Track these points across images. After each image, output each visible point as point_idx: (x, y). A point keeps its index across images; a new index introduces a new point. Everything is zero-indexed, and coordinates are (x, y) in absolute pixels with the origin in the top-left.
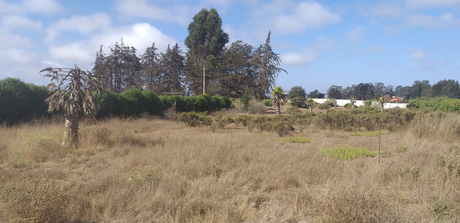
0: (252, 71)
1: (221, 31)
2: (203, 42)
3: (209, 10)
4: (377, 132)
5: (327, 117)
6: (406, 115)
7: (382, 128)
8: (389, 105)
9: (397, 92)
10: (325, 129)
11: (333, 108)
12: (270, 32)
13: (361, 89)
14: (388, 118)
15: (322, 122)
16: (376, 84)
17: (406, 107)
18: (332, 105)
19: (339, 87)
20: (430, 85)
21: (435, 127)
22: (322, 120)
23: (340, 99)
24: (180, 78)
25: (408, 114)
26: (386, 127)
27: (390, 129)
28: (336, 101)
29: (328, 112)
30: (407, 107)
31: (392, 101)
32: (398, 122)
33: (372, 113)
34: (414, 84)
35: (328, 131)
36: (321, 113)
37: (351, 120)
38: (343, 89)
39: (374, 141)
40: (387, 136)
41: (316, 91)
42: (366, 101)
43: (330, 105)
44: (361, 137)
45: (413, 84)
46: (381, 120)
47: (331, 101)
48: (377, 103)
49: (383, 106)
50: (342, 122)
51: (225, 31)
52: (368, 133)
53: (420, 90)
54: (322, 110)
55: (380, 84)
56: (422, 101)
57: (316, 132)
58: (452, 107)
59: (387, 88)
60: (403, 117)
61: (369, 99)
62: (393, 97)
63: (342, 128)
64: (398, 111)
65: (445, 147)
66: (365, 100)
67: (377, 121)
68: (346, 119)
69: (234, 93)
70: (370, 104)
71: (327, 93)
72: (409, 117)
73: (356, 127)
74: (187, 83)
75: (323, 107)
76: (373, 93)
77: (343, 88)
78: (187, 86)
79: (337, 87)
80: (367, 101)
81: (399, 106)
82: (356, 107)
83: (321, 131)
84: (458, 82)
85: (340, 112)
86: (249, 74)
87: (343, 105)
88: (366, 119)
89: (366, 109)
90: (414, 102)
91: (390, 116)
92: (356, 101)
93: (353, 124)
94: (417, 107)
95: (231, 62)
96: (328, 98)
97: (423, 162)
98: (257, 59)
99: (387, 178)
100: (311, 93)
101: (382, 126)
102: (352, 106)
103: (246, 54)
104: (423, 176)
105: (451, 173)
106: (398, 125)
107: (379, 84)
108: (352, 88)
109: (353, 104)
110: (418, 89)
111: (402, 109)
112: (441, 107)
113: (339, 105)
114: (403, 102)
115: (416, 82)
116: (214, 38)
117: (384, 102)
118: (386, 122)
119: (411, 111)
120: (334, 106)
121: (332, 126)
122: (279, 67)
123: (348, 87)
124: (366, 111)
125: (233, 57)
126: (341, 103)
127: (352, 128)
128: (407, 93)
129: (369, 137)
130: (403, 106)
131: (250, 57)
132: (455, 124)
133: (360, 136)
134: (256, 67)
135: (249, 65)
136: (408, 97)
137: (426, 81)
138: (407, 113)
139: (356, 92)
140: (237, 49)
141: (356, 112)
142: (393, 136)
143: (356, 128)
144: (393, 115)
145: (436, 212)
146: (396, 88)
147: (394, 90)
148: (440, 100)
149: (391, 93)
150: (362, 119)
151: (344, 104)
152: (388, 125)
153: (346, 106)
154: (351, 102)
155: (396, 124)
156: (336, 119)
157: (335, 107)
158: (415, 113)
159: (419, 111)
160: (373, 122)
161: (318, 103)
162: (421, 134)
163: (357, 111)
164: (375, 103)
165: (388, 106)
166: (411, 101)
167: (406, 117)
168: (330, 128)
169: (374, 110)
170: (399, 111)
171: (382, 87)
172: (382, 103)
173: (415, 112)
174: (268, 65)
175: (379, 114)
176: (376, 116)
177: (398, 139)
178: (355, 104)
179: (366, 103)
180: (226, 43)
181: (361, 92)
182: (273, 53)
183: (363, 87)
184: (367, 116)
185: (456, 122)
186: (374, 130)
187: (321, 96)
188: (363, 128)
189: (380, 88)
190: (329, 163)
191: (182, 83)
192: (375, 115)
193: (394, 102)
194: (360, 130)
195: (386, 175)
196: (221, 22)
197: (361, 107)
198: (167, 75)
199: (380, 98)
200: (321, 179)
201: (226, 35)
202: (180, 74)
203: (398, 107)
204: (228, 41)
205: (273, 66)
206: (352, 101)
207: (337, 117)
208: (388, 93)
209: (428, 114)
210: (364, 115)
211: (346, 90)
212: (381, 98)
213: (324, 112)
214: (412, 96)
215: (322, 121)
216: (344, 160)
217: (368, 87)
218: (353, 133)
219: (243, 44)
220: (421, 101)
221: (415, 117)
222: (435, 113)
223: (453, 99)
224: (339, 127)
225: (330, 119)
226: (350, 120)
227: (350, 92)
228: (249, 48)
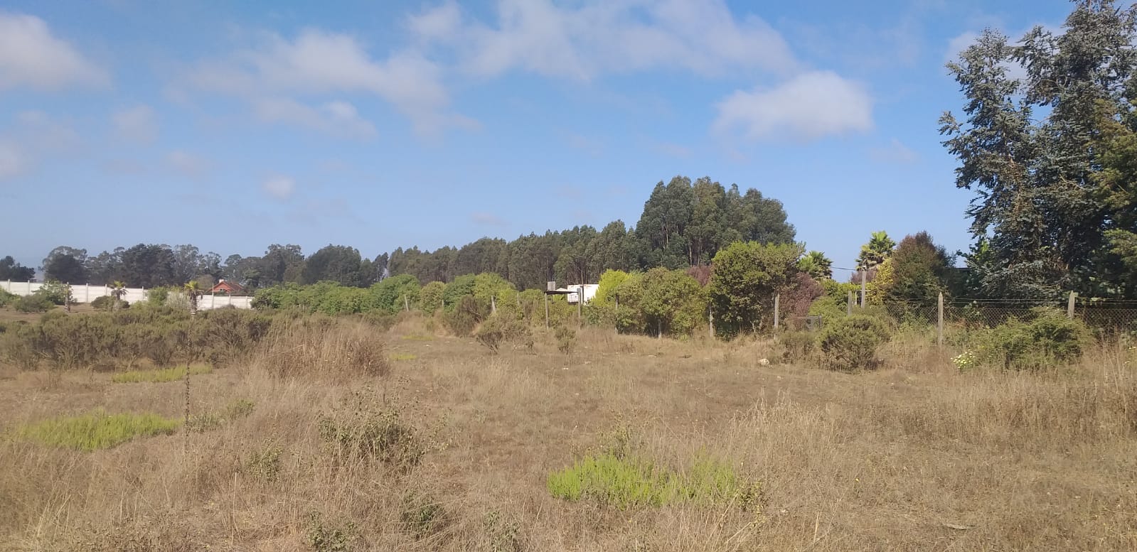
4: (180, 370)
5: (42, 333)
6: (252, 325)
7: (194, 357)
8: (211, 301)
9: (229, 270)
10: (36, 369)
11: (61, 309)
13: (140, 260)
14: (208, 333)
15: (27, 350)
16: (179, 249)
17: (249, 306)
18: (57, 300)
19: (77, 252)
20: (303, 256)
21: (312, 351)
22: (27, 344)
23: (81, 281)
25: (255, 323)
26: (204, 356)
27: (215, 361)
28: (70, 289)
29: (45, 320)
30: (254, 305)
31: (218, 290)
32: (232, 342)
33: (167, 321)
34: (269, 252)
35: (44, 373)
36: (23, 322)
37: (114, 340)
38: (92, 258)
39: (172, 393)
40: (205, 377)
42: (151, 290)
43: (49, 299)
44: (137, 384)
45: (266, 252)
46: (192, 337)
47: (55, 288)
48: (181, 295)
49: (195, 304)
50: (85, 347)
52: (158, 373)
53: (282, 267)
54: (26, 316)
55: (189, 248)
56: (287, 293)
57: (7, 378)
58: (347, 306)
59: (205, 258)
60: (243, 331)
61: (161, 285)
62: (221, 281)
63: (86, 364)
64: (230, 315)
65: (334, 393)
66: (151, 287)
67: (179, 340)
68: (99, 338)
70: (164, 297)
71: (42, 266)
72: (258, 330)
73: (125, 357)
75: (27, 305)
76: (170, 270)
77: (89, 254)
79: (73, 251)
80: (158, 290)
81: (234, 304)
82: (126, 305)
83: (22, 376)
84: (358, 252)
85: (82, 320)
87: (90, 301)
88: (153, 336)
89: (151, 312)
90: (269, 294)
91: (213, 329)
92: (127, 289)
93: (117, 351)
94: (275, 306)
96: (45, 282)
97: (287, 435)
99: (204, 484)
101: (194, 355)
102: (116, 304)
104: (290, 466)
105: (346, 454)
106: (232, 350)
107: (186, 249)
108: (115, 255)
109: (119, 297)
110: (278, 263)
111: (242, 312)
112: (325, 305)
113: (78, 301)
114: (245, 293)
115: (273, 247)
117: (198, 294)
118: (202, 343)
119: (261, 316)
120: (63, 304)
121: (55, 358)
123: (105, 252)
124: (152, 317)
126: (84, 294)
127: (116, 361)
128: (252, 272)
129: (161, 384)
130: (243, 303)
132: (353, 341)
133: (137, 382)
136: (255, 282)
137: (293, 246)
138: (252, 319)
139: (127, 266)
141: (126, 320)
142: (219, 379)
143: (124, 362)
144: (220, 327)
145: (317, 547)
146: (227, 260)
147: (222, 264)
148: (323, 290)
149: (215, 271)
150: (143, 337)
151: (92, 299)
152: (208, 351)
153: (99, 302)
154: (113, 293)
155: (227, 347)
156: (69, 340)
157: (66, 306)
158: (271, 321)
159: (279, 314)
160: (171, 343)
161: (13, 293)
162: (286, 368)
163: (128, 315)
164: (175, 296)
165: (208, 302)
166: (262, 291)
167: (252, 329)
168: (49, 365)
169: (172, 313)
170: (235, 316)
171: (194, 256)
172: (194, 297)
173: (269, 318)
175: (187, 322)
176: (177, 327)
177: (232, 384)
178: (122, 297)
179: (153, 295)
181: (139, 267)
183: (144, 255)
184: (156, 330)
185: (356, 339)
186: (174, 364)
187: (24, 275)
188: (145, 361)
189: (189, 260)
190: (46, 467)
192: (176, 326)
193: (223, 294)
194: (137, 366)
195: (203, 477)
197: (139, 305)
199: (188, 283)
200: (21, 514)
203: (233, 307)
206: (116, 289)
207: (73, 334)
208: (207, 272)
209: (300, 322)
210: (149, 327)
211: (99, 259)
212: (191, 284)
213: (34, 320)
214: (264, 279)
215: (24, 346)
216: (91, 451)
217: (158, 256)
218: (117, 375)
220: (284, 293)
221: (271, 329)
222: (313, 319)
223: (349, 289)
224: (79, 360)
225: (50, 339)
226: (110, 340)
227: (110, 266)
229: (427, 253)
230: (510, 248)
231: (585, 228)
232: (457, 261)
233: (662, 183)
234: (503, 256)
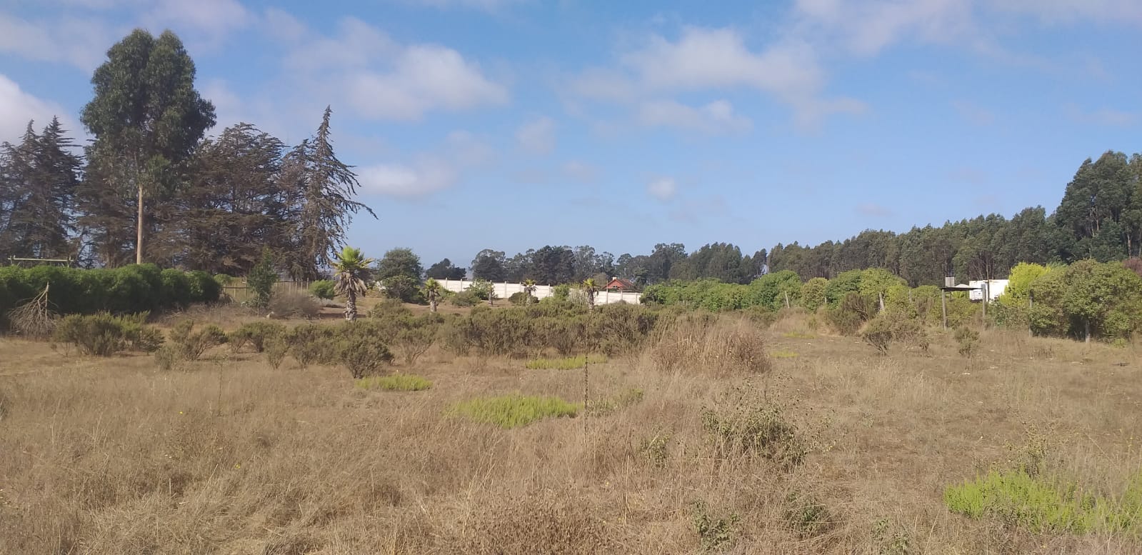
0: (280, 205)
1: (192, 94)
2: (139, 119)
3: (156, 35)
4: (580, 359)
5: (472, 324)
6: (640, 319)
7: (592, 348)
8: (606, 297)
9: (621, 268)
10: (467, 354)
11: (486, 303)
12: (328, 110)
13: (546, 261)
14: (603, 326)
15: (460, 338)
16: (578, 250)
17: (639, 302)
18: (482, 296)
19: (498, 254)
20: (687, 254)
21: (695, 345)
22: (460, 333)
23: (501, 281)
24: (66, 218)
25: (643, 318)
26: (600, 347)
27: (609, 352)
28: (492, 286)
29: (474, 313)
30: (643, 301)
31: (611, 287)
32: (624, 334)
33: (569, 315)
34: (655, 250)
35: (473, 359)
36: (457, 315)
37: (527, 330)
38: (508, 259)
39: (574, 379)
40: (601, 366)
41: (447, 262)
42: (556, 287)
43: (476, 295)
44: (545, 371)
45: (653, 251)
46: (590, 330)
47: (481, 286)
48: (581, 292)
49: (593, 299)
50: (504, 337)
51: (205, 96)
52: (561, 361)
53: (667, 265)
54: (460, 309)
55: (587, 248)
56: (671, 290)
57: (445, 362)
58: (728, 302)
59: (601, 258)
60: (633, 324)
61: (563, 283)
62: (614, 278)
63: (505, 352)
64: (622, 311)
65: (716, 387)
66: (556, 284)
67: (580, 333)
68: (516, 329)
69: (228, 262)
70: (566, 293)
71: (471, 267)
72: (646, 324)
73: (536, 346)
74: (85, 232)
75: (461, 300)
76: (571, 269)
77: (507, 256)
78: (86, 239)
79: (495, 253)
80: (561, 287)
81: (625, 300)
82: (536, 301)
83: (456, 360)
84: (739, 249)
85: (502, 313)
86: (272, 212)
87: (508, 297)
88: (557, 328)
89: (556, 307)
90: (656, 291)
91: (607, 322)
92: (537, 286)
93: (529, 341)
94: (662, 302)
95: (220, 179)
96: (473, 280)
97: (674, 424)
98: (295, 175)
99: (601, 465)
100: (435, 265)
101: (592, 345)
102: (528, 299)
103: (265, 161)
104: (677, 455)
105: (729, 446)
106: (624, 342)
107: (584, 249)
108: (527, 256)
109: (530, 293)
110: (663, 261)
111: (632, 307)
112: (707, 300)
113: (499, 297)
114: (634, 289)
115: (658, 246)
116: (171, 112)
117: (594, 290)
118: (598, 335)
119: (649, 311)
120: (487, 299)
121: (482, 345)
122: (354, 198)
123: (519, 254)
124: (557, 311)
125: (227, 165)
126: (504, 290)
127: (528, 350)
128: (640, 270)
129: (565, 371)
130: (633, 298)
131: (274, 170)
132: (733, 337)
133: (545, 369)
134: (293, 197)
135: (273, 190)
136: (643, 279)
137: (677, 245)
138: (640, 314)
139: (537, 266)
140: (237, 147)
141: (536, 314)
142: (613, 367)
143: (535, 351)
144: (613, 320)
145: (702, 535)
146: (620, 259)
147: (615, 263)
148: (704, 287)
149: (609, 269)
150: (549, 329)
151: (510, 295)
152: (603, 343)
153: (515, 298)
154: (525, 291)
155: (620, 340)
156: (492, 330)
157: (489, 301)
158: (657, 316)
159: (665, 310)
160: (572, 335)
161: (450, 290)
162: (669, 362)
163: (538, 310)
164: (575, 292)
165: (602, 298)
166: (650, 287)
167: (640, 323)
168: (477, 352)
169: (573, 308)
170: (625, 311)
171: (591, 256)
172: (591, 292)
173: (656, 313)
174: (324, 191)
175: (585, 316)
176: (577, 321)
177: (624, 374)
178: (533, 293)
179: (557, 292)
180: (207, 126)
181: (547, 267)
182: (337, 163)
183: (550, 255)
184: (560, 322)
185: (736, 335)
186: (575, 354)
187: (458, 275)
188: (552, 351)
189: (587, 259)
190: (475, 439)
191: (70, 232)
192: (576, 319)
193: (615, 290)
194: (545, 355)
195: (600, 458)
196: (193, 71)
197: (547, 300)
198: (24, 206)
199: (586, 280)
200: (455, 479)
201: (207, 107)
202: (65, 206)
203: (624, 302)
204: (214, 123)
205: (338, 196)
206: (528, 286)
207: (495, 325)
208: (602, 270)
209: (684, 317)
210: (554, 320)
211: (515, 260)
212: (589, 282)
213: (466, 312)
214: (651, 276)
215: (459, 335)
216: (510, 428)
217: (562, 256)
218: (530, 362)
219: (256, 134)
220: (669, 290)
221: (658, 323)
222: (697, 314)
223: (730, 285)
224: (499, 348)
225: (478, 329)
226: (523, 331)
227: (522, 266)
228: (273, 146)
229: (808, 248)
230: (900, 241)
231: (991, 218)
232: (841, 257)
234: (892, 250)
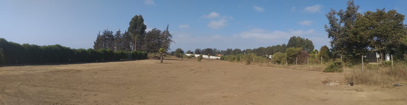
0: (160, 41)
9: (221, 52)
12: (168, 25)
19: (199, 49)
20: (232, 50)
23: (197, 54)
24: (130, 44)
28: (195, 55)
41: (190, 51)
53: (229, 52)
61: (209, 55)
69: (152, 50)
71: (194, 51)
74: (132, 46)
76: (212, 52)
77: (201, 50)
78: (133, 47)
86: (159, 42)
92: (204, 55)
94: (224, 58)
95: (151, 37)
96: (193, 54)
98: (163, 36)
100: (188, 51)
103: (158, 34)
107: (215, 49)
115: (228, 49)
116: (140, 27)
122: (172, 40)
123: (203, 49)
125: (152, 35)
128: (224, 53)
131: (160, 35)
134: (163, 40)
135: (159, 39)
140: (154, 32)
171: (216, 50)
174: (167, 39)
180: (146, 29)
181: (207, 52)
182: (169, 34)
183: (208, 50)
187: (191, 53)
191: (131, 46)
193: (219, 56)
198: (125, 42)
201: (146, 26)
202: (130, 42)
205: (170, 40)
208: (218, 53)
217: (210, 50)
219: (157, 30)
227: (204, 51)
228: (159, 31)
229: (252, 50)
230: (266, 49)
231: (279, 45)
232: (256, 51)
233: (291, 37)
234: (264, 50)
